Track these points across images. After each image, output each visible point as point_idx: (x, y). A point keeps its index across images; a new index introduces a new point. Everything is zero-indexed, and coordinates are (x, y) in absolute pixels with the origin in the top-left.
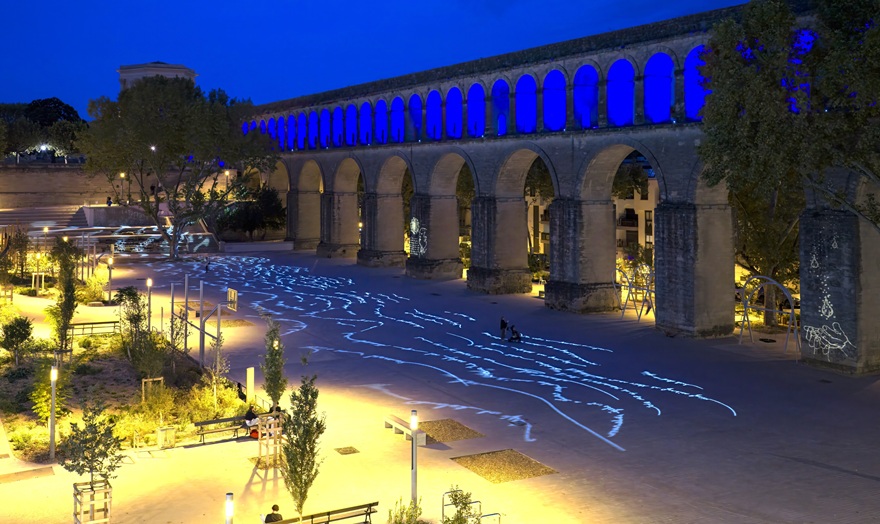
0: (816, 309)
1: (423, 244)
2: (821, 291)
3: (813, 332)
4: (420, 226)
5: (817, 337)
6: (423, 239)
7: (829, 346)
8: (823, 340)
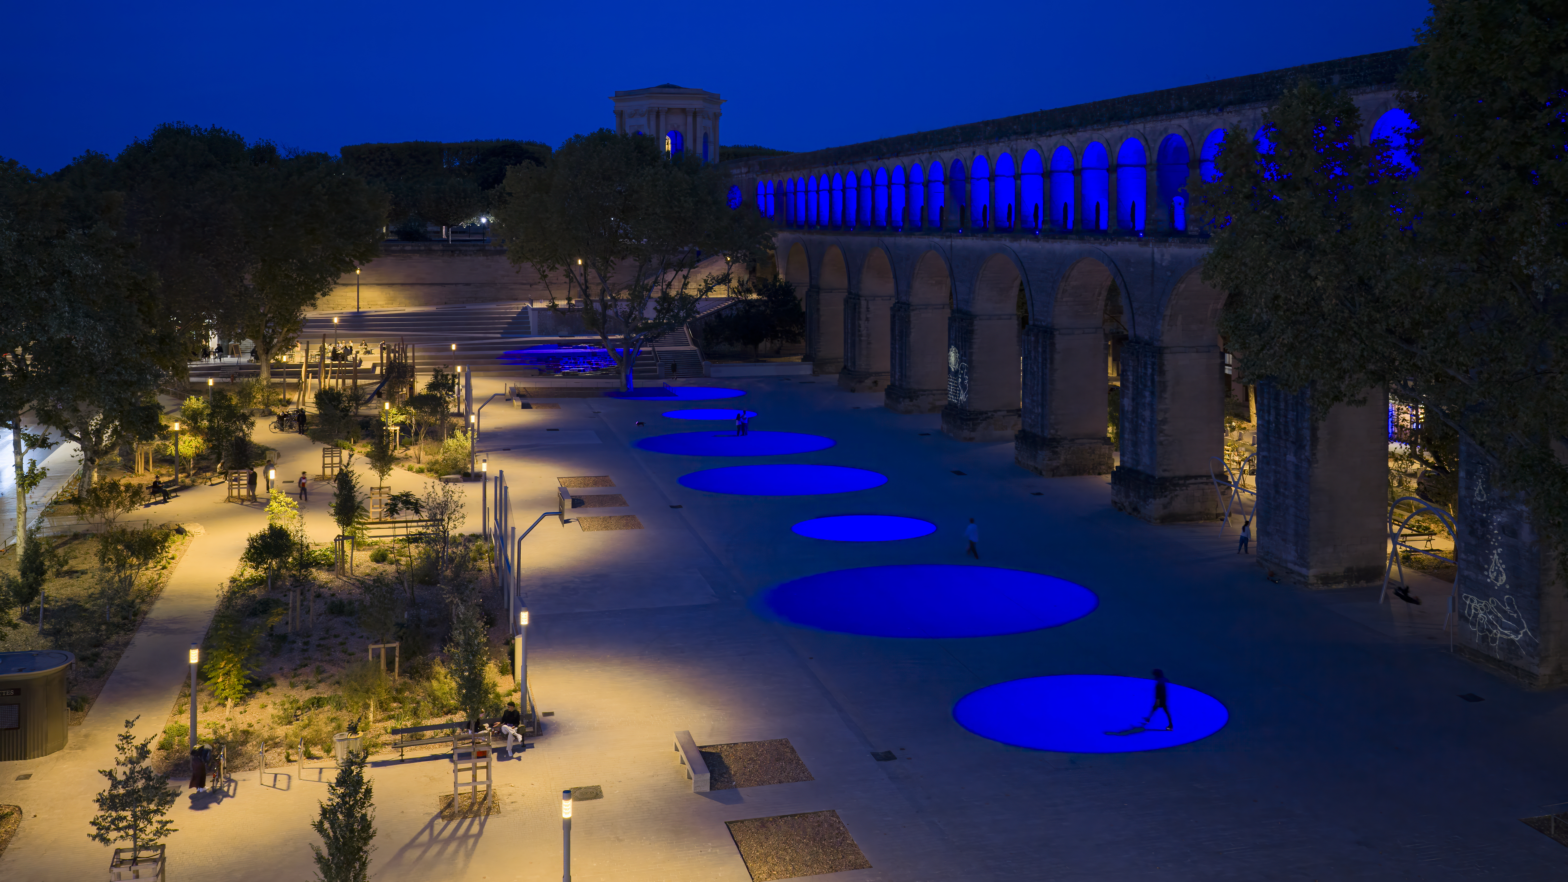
0: (1482, 569)
1: (964, 388)
2: (1489, 541)
3: (1476, 606)
4: (960, 360)
5: (1481, 614)
6: (963, 379)
7: (1499, 633)
8: (1489, 621)
